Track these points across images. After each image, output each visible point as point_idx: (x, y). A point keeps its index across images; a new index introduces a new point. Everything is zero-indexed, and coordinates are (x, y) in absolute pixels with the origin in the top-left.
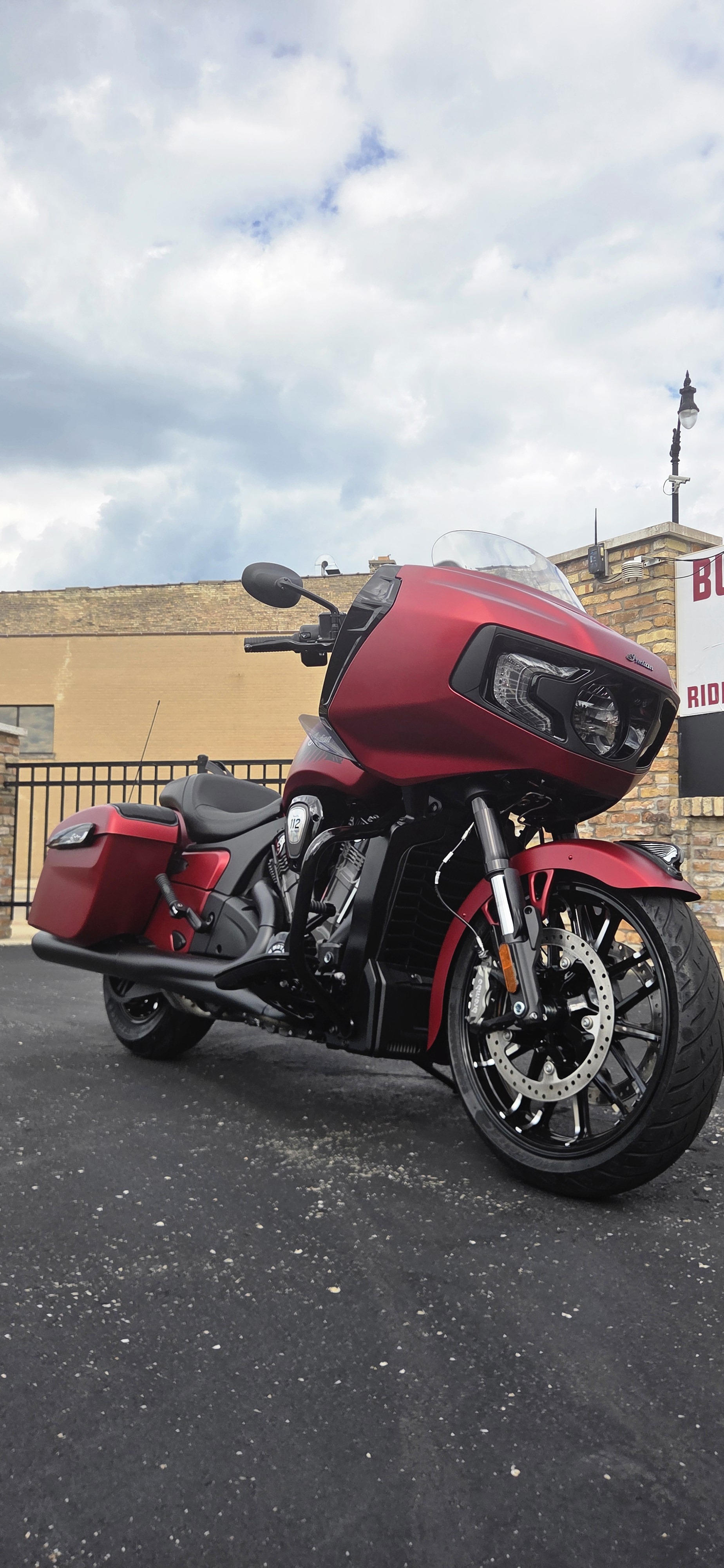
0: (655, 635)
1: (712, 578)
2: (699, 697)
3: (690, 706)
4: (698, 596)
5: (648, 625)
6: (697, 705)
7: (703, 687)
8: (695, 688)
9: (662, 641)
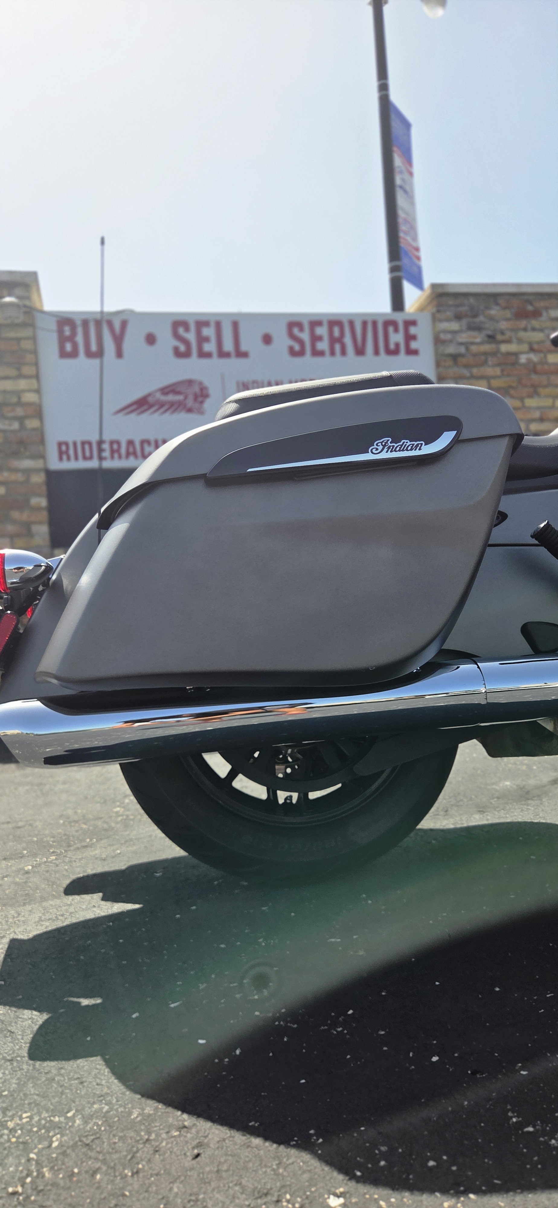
0: (23, 384)
1: (80, 339)
2: (71, 452)
3: (61, 459)
4: (64, 354)
5: (12, 372)
6: (69, 458)
7: (75, 444)
8: (67, 444)
9: (30, 391)
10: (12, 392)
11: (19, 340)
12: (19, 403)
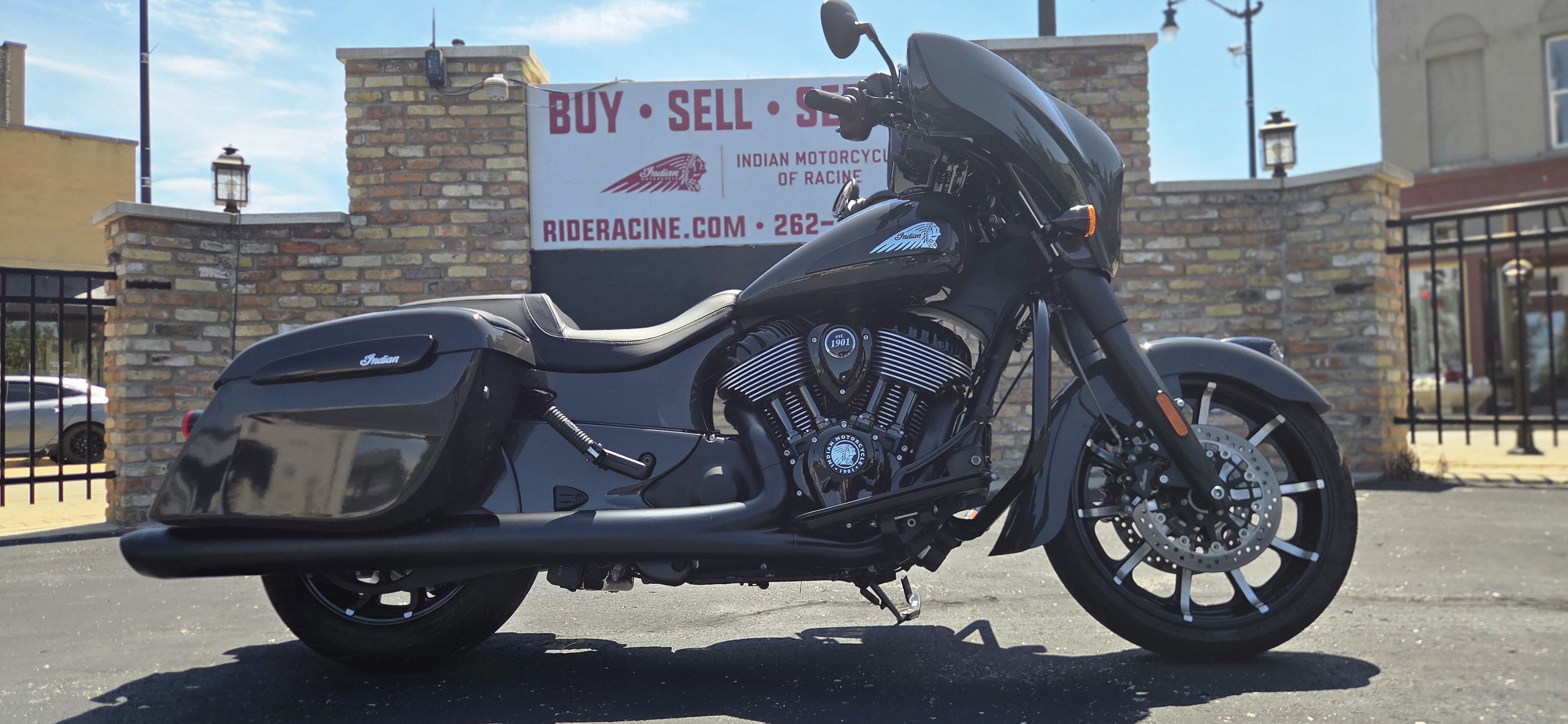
0: (510, 162)
1: (572, 113)
2: (557, 232)
3: (546, 240)
4: (554, 129)
5: (499, 150)
6: (554, 239)
9: (516, 169)
10: (499, 171)
11: (508, 116)
12: (506, 183)
